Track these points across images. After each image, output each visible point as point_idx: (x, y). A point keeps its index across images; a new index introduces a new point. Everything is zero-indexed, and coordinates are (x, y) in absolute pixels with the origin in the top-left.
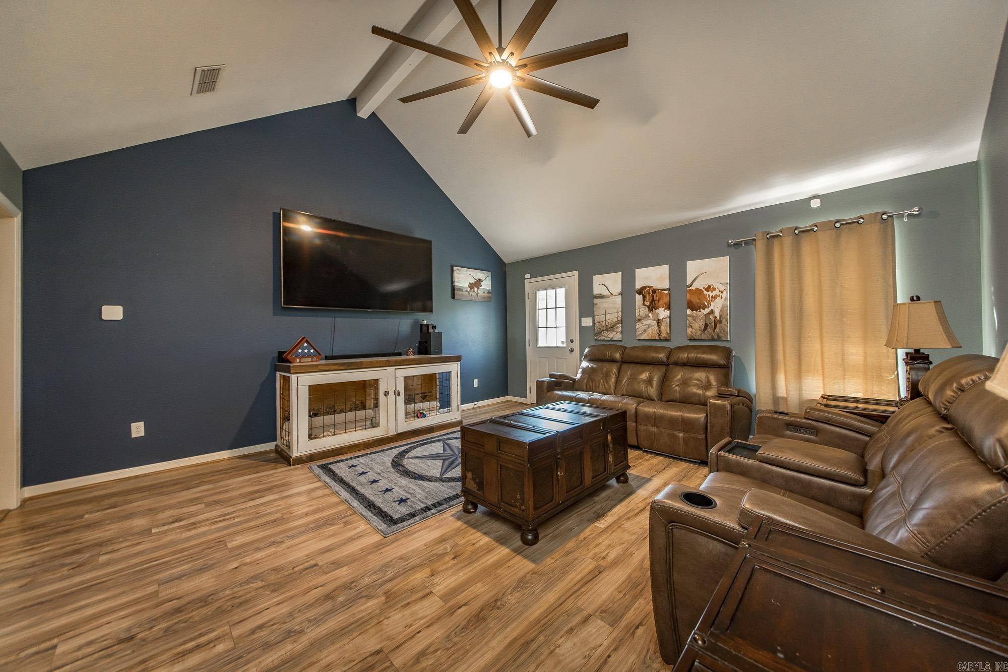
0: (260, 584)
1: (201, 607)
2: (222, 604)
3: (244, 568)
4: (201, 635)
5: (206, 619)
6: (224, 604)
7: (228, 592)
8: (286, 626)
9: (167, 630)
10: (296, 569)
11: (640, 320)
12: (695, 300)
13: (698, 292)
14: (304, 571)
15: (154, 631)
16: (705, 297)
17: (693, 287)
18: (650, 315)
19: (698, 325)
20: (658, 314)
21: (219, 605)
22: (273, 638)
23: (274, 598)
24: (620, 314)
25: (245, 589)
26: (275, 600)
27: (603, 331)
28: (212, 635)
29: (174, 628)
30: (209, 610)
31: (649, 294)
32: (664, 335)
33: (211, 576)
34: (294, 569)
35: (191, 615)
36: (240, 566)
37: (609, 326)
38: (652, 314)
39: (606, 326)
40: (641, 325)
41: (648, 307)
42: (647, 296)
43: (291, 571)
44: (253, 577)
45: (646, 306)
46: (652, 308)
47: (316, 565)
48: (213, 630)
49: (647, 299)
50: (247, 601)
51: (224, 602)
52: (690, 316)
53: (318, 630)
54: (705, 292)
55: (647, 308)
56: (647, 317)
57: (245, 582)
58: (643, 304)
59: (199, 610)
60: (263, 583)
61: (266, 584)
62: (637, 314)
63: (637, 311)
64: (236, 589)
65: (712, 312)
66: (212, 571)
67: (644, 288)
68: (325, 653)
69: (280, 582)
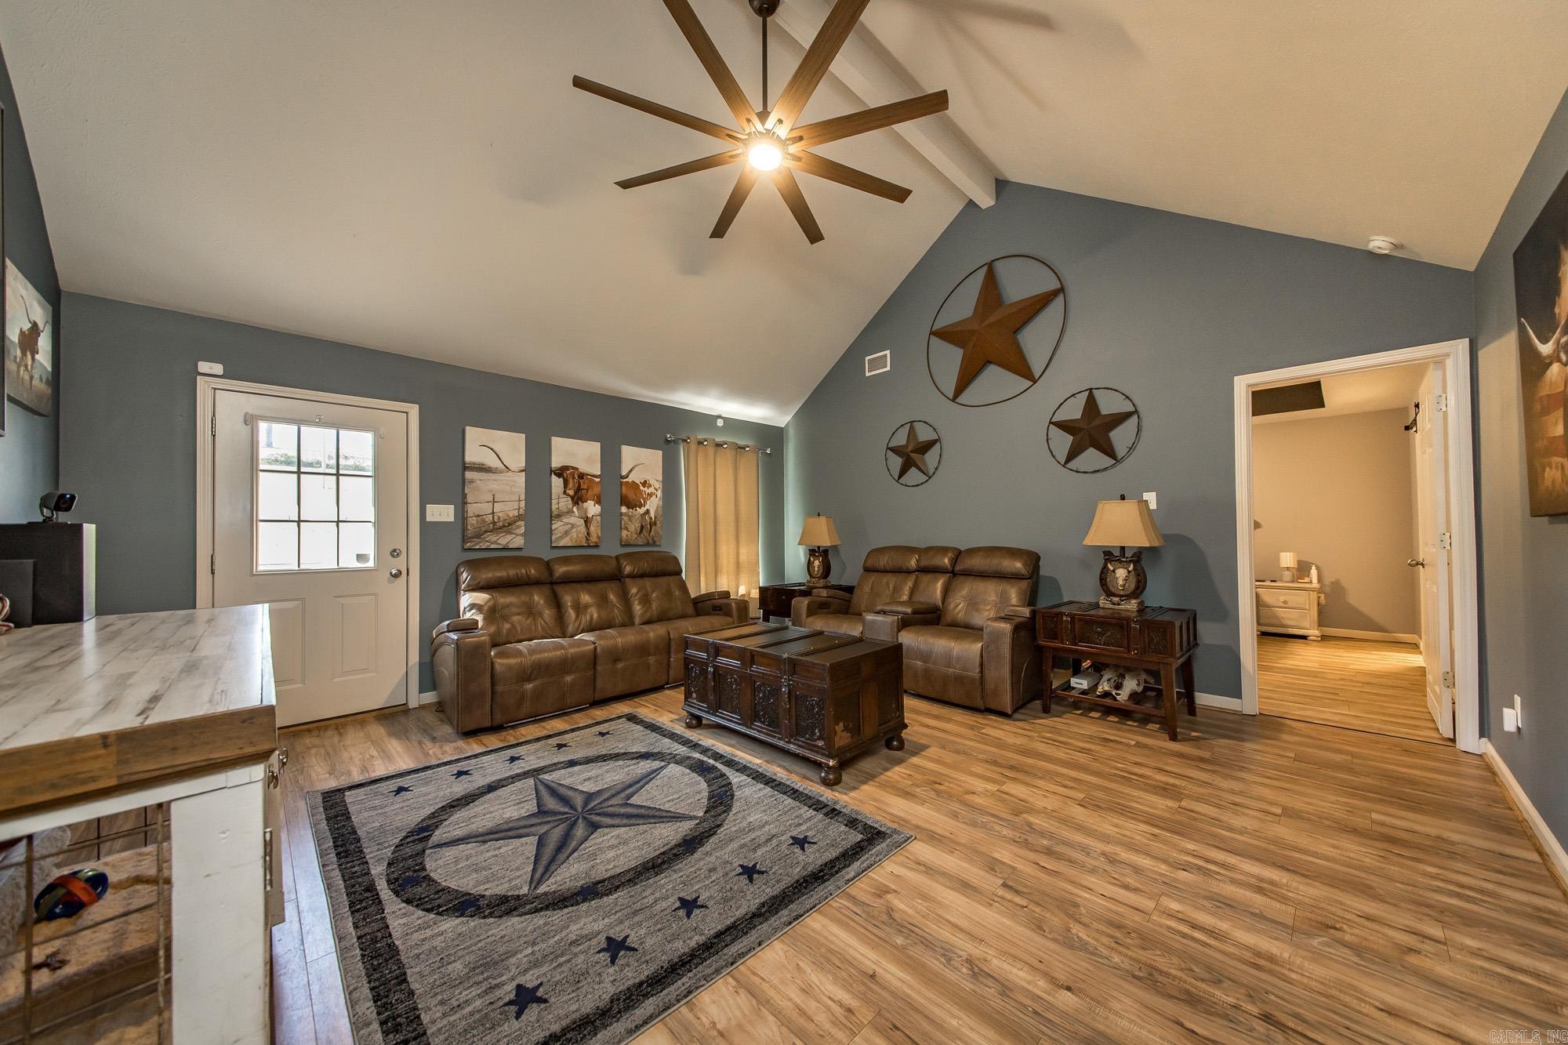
0: (1077, 930)
1: (1161, 972)
2: (1135, 949)
3: (1062, 977)
4: (1185, 936)
5: (1168, 950)
6: (1135, 946)
7: (1116, 959)
8: (1108, 868)
9: (1217, 982)
10: (1024, 903)
11: (559, 516)
12: (631, 495)
13: (634, 485)
14: (1022, 892)
15: (1234, 997)
16: (642, 494)
17: (629, 479)
18: (575, 509)
19: (634, 526)
20: (586, 511)
21: (1141, 952)
22: (1127, 871)
23: (1086, 899)
24: (523, 504)
25: (1096, 940)
26: (1087, 896)
27: (487, 531)
28: (1173, 924)
29: (1207, 976)
30: (1154, 958)
31: (574, 478)
32: (594, 539)
33: (1112, 1016)
34: (1025, 905)
35: (1179, 974)
36: (1062, 987)
37: (501, 524)
38: (578, 509)
39: (494, 523)
40: (560, 523)
41: (572, 498)
42: (571, 481)
43: (1032, 906)
44: (1072, 947)
45: (568, 495)
46: (578, 499)
47: (1005, 885)
48: (1169, 928)
49: (571, 485)
50: (1111, 924)
51: (1132, 948)
52: (625, 515)
53: (1092, 844)
54: (641, 488)
55: (569, 499)
56: (570, 512)
57: (1086, 950)
58: (565, 493)
59: (1166, 969)
60: (1072, 926)
61: (1071, 921)
62: (554, 507)
63: (554, 502)
64: (1105, 952)
65: (648, 512)
66: (1101, 1027)
67: (565, 468)
68: (1108, 832)
69: (1058, 907)
